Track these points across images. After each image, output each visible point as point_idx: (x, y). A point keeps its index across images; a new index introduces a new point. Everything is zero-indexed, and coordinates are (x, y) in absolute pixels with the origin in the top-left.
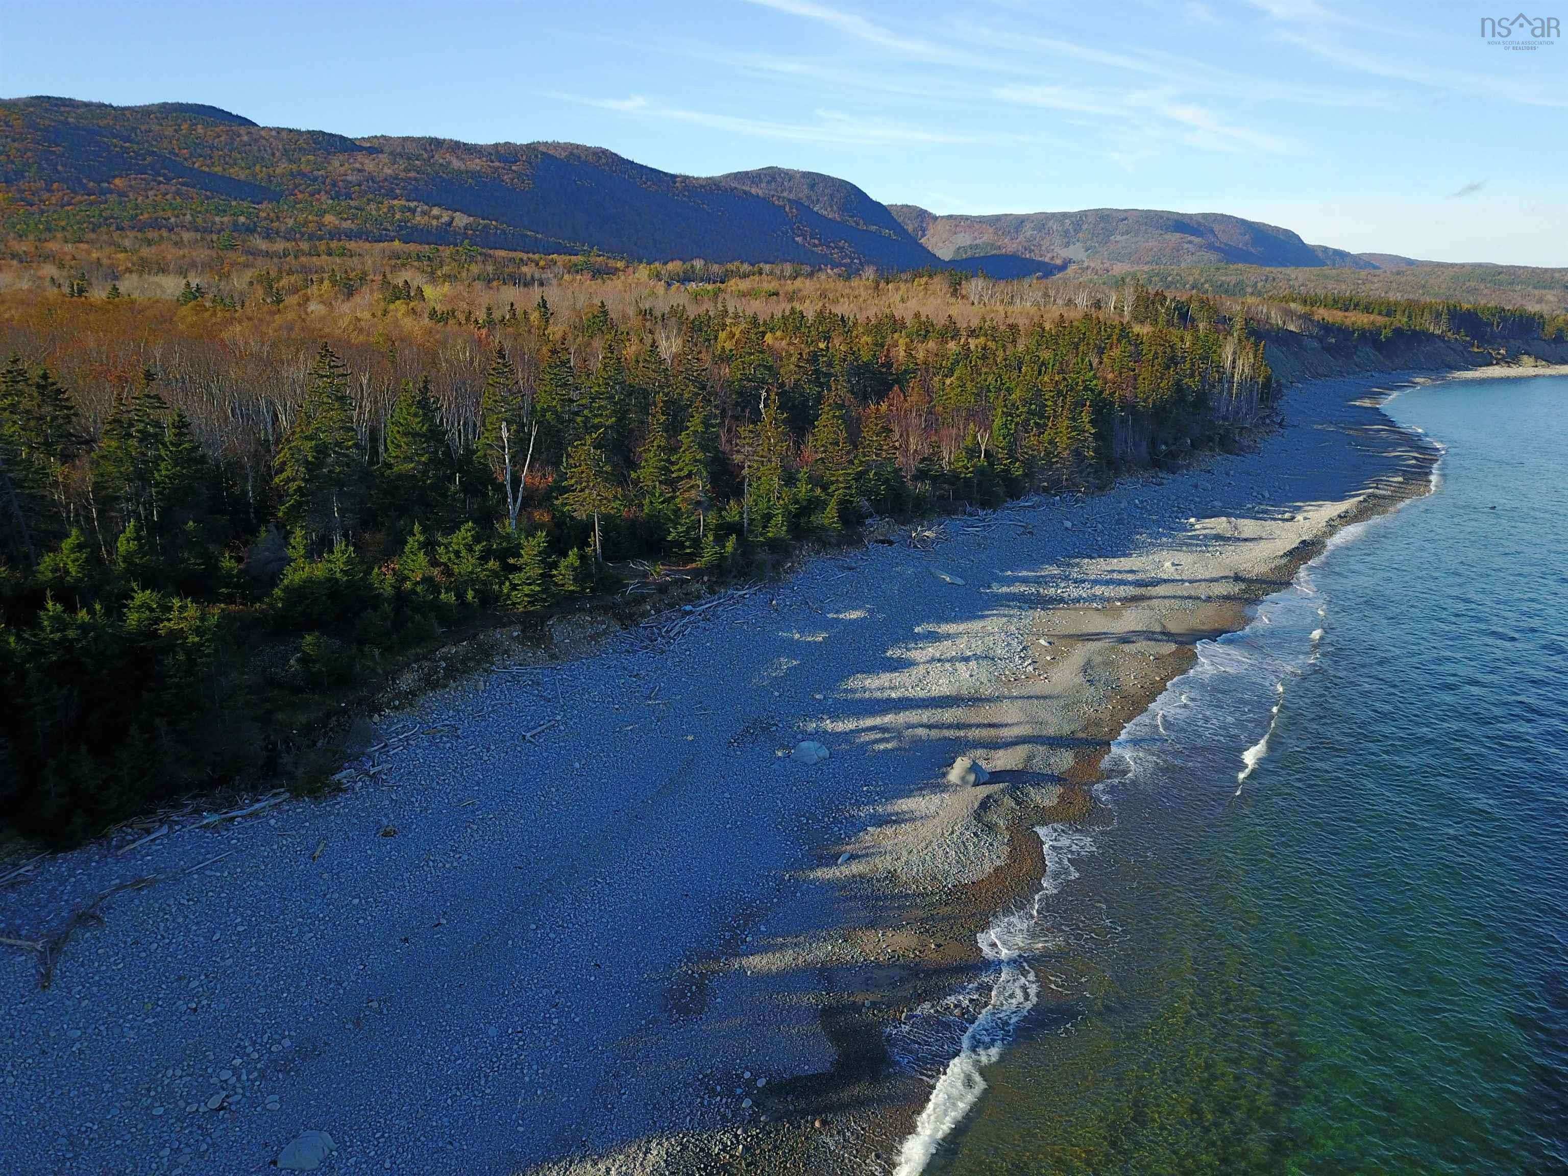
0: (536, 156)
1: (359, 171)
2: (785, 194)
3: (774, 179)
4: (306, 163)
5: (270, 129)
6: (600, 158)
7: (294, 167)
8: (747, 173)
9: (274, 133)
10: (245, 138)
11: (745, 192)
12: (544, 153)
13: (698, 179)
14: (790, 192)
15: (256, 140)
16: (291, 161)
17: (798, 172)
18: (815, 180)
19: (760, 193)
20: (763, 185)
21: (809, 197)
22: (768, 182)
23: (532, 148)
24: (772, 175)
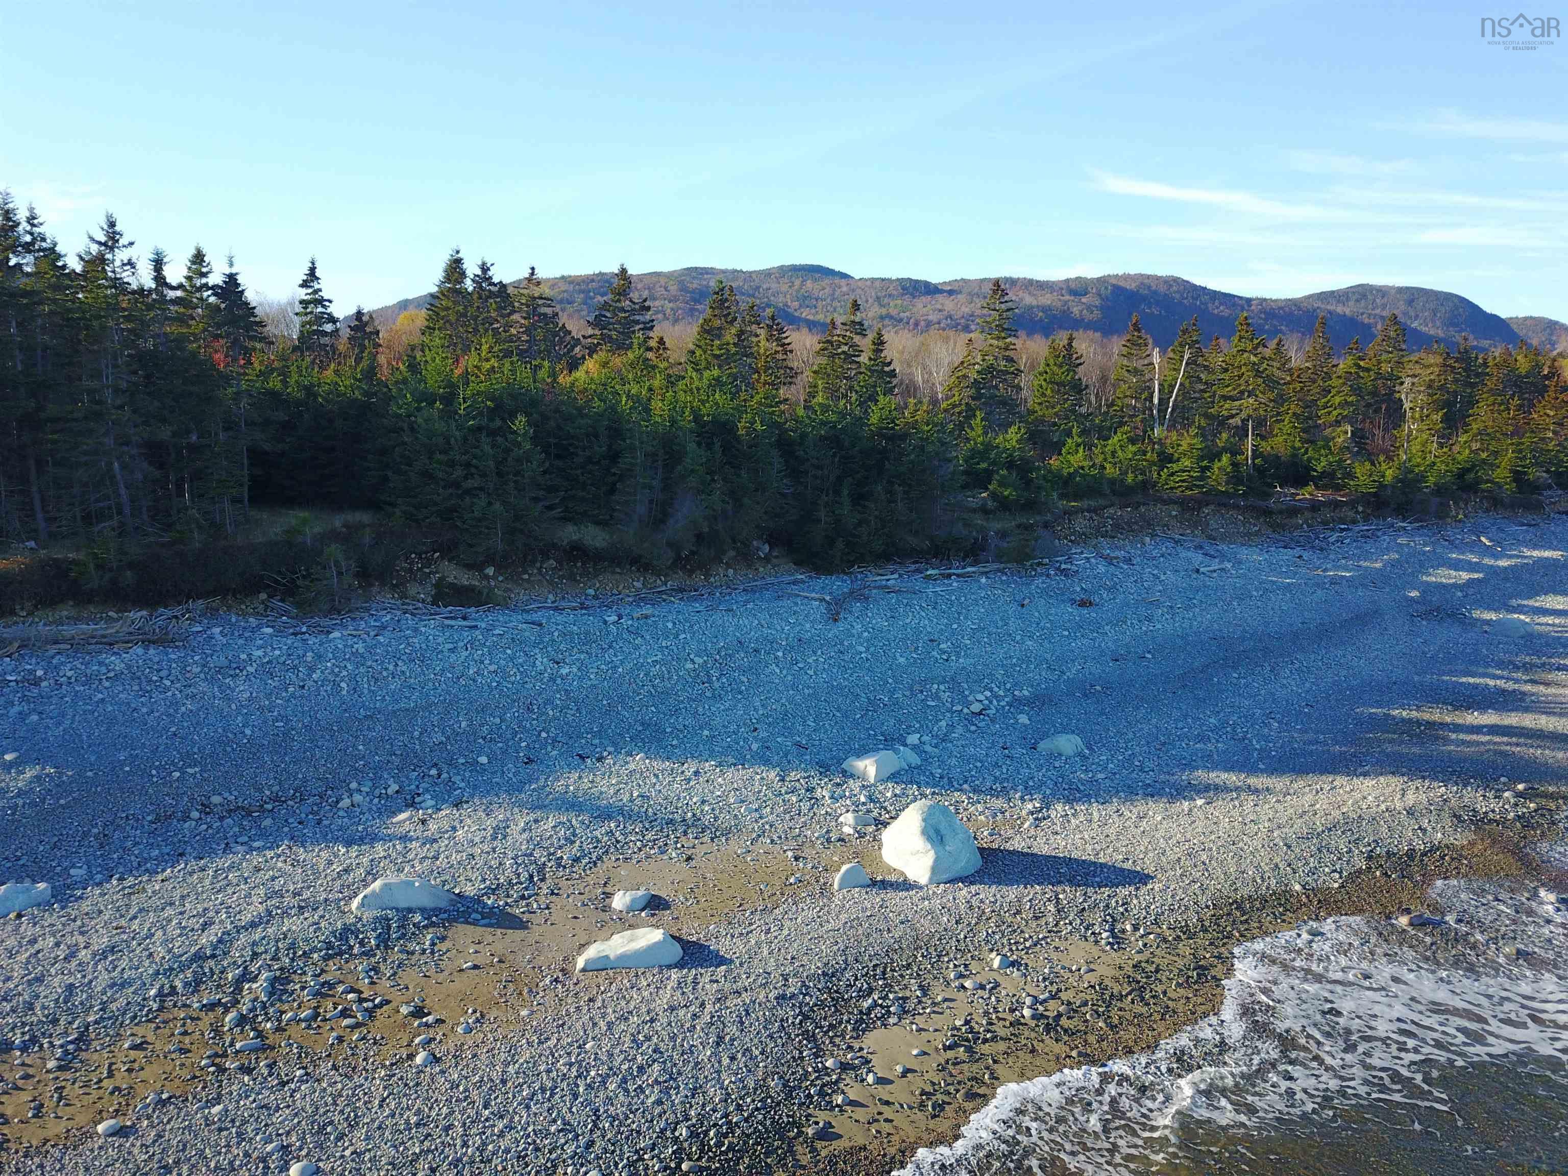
0: (1106, 288)
1: (940, 311)
2: (1378, 311)
3: (1364, 296)
4: (894, 307)
5: (866, 280)
6: (1171, 286)
7: (884, 311)
8: (1333, 292)
9: (869, 283)
10: (845, 289)
11: (1330, 312)
12: (1113, 286)
13: (1276, 301)
14: (1384, 308)
15: (853, 290)
16: (882, 306)
17: (1393, 288)
18: (1413, 295)
19: (1348, 312)
20: (1351, 303)
21: (1405, 314)
22: (1357, 300)
23: (1102, 280)
24: (1362, 293)
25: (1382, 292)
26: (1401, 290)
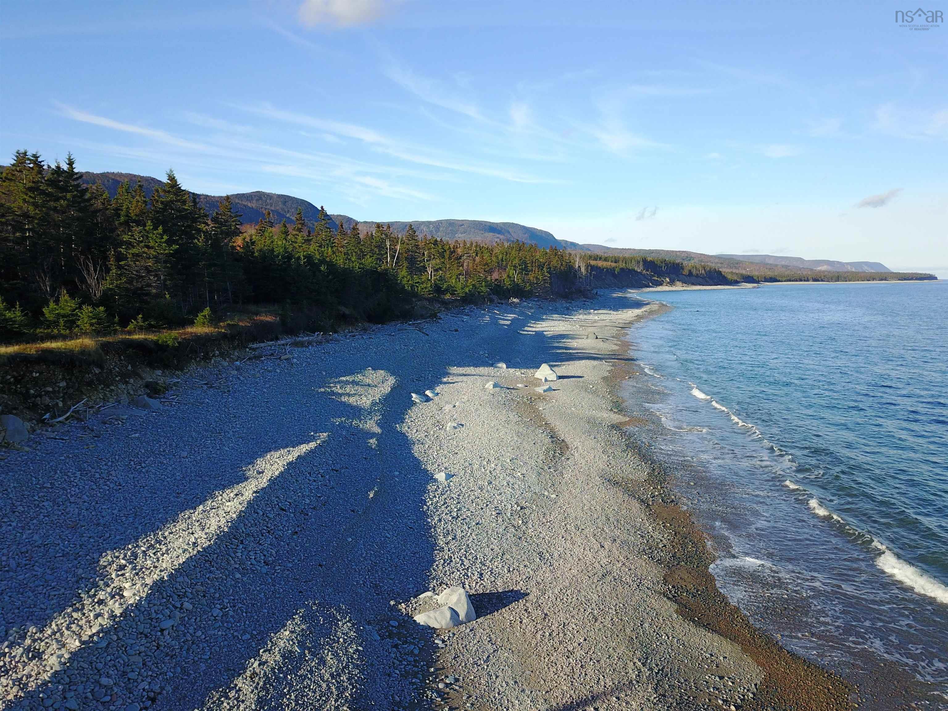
0: (108, 181)
2: (268, 207)
3: (260, 198)
6: (151, 183)
8: (244, 194)
11: (245, 206)
12: (113, 179)
13: (214, 197)
14: (271, 206)
17: (275, 194)
18: (285, 199)
19: (254, 206)
20: (254, 201)
21: (283, 209)
22: (257, 200)
23: (105, 176)
24: (259, 196)
25: (269, 196)
26: (280, 196)
